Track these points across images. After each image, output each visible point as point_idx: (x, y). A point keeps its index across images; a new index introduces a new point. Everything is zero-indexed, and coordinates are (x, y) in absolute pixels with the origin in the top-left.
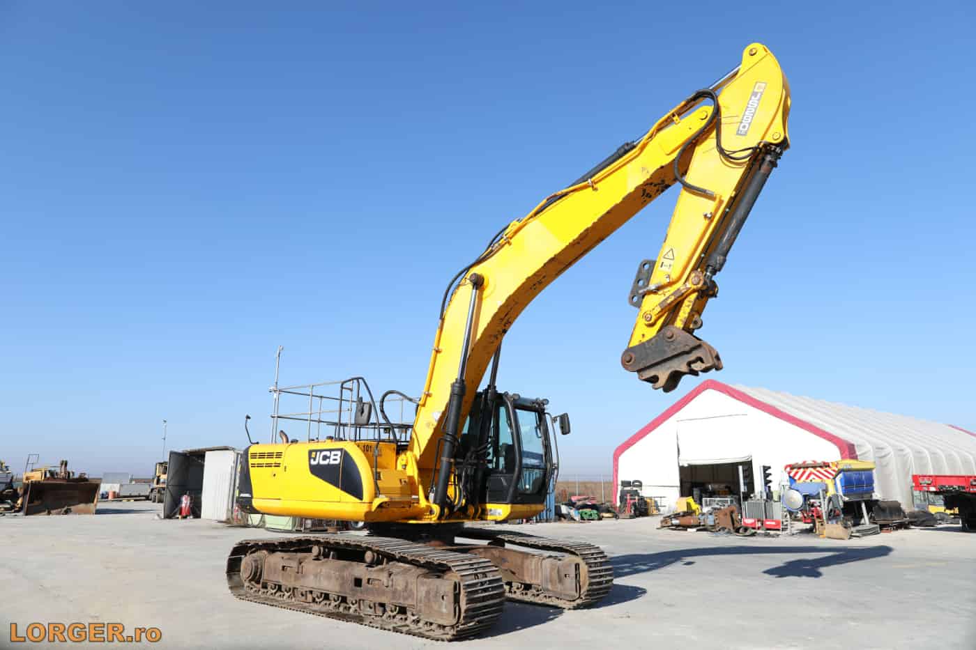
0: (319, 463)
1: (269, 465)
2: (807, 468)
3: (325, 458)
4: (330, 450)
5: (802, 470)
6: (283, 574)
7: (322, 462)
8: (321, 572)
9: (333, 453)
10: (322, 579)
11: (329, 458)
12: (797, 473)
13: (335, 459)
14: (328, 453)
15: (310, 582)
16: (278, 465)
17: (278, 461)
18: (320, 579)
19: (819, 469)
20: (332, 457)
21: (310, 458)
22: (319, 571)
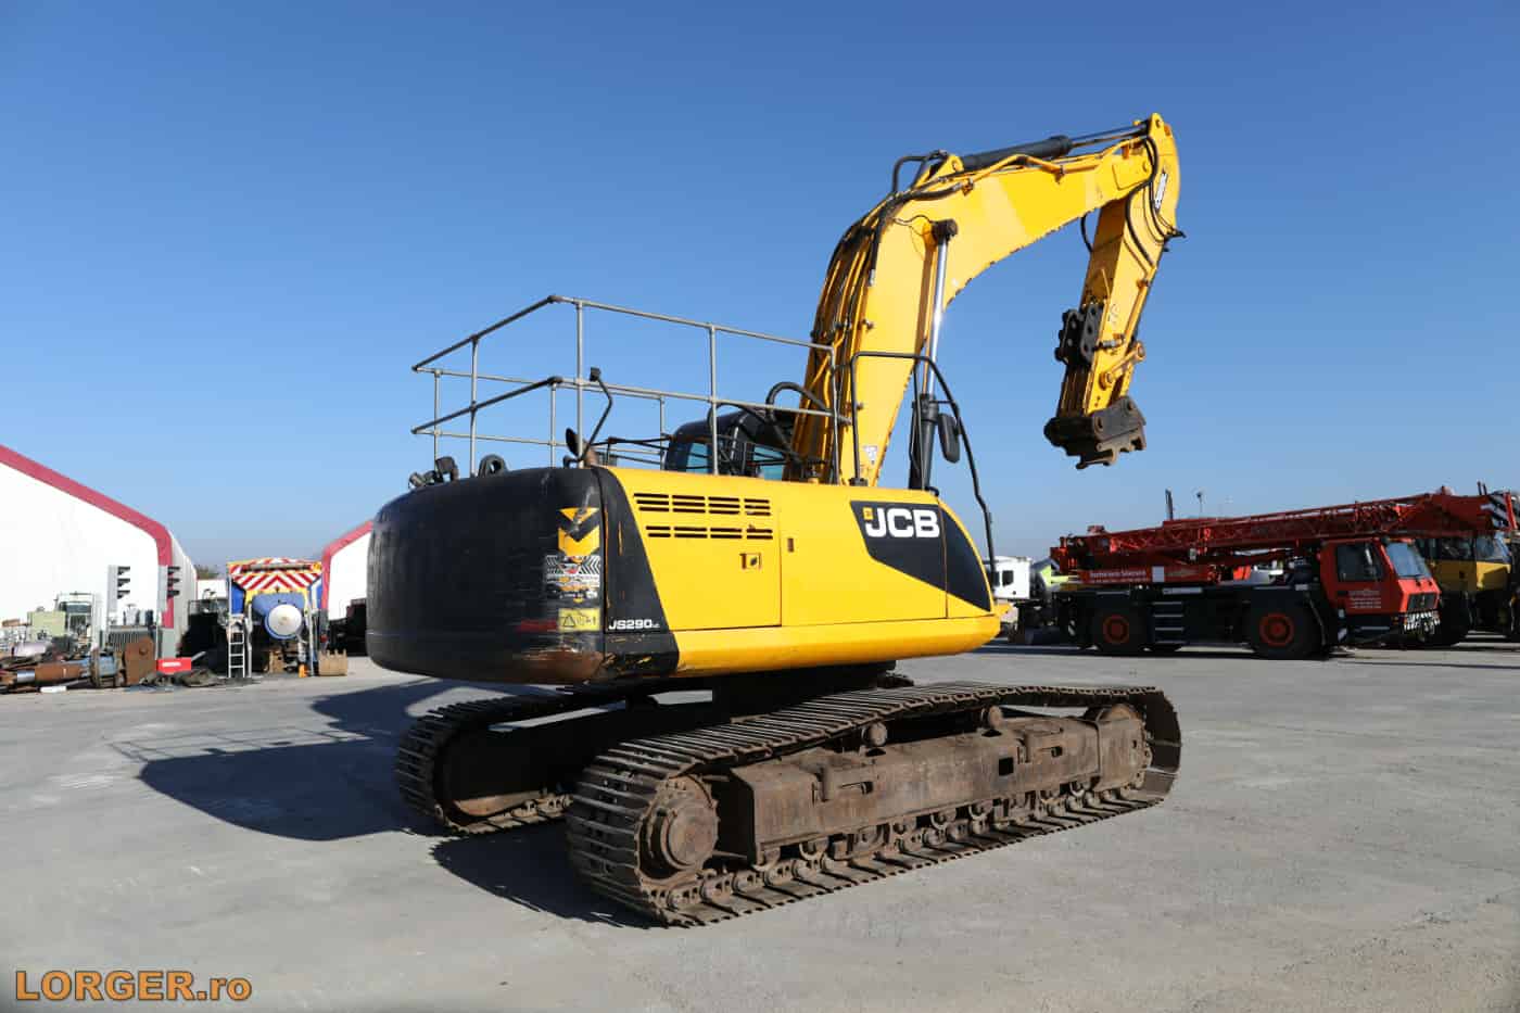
0: (888, 533)
1: (731, 534)
2: (272, 570)
3: (901, 523)
4: (911, 507)
5: (262, 574)
6: (821, 813)
7: (897, 533)
8: (927, 771)
9: (918, 513)
10: (930, 786)
11: (912, 523)
12: (251, 578)
13: (926, 527)
14: (906, 513)
15: (903, 804)
16: (766, 535)
17: (760, 522)
18: (926, 789)
19: (291, 572)
20: (919, 523)
21: (861, 522)
22: (921, 770)
